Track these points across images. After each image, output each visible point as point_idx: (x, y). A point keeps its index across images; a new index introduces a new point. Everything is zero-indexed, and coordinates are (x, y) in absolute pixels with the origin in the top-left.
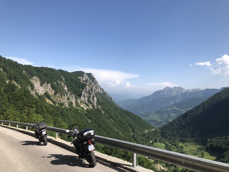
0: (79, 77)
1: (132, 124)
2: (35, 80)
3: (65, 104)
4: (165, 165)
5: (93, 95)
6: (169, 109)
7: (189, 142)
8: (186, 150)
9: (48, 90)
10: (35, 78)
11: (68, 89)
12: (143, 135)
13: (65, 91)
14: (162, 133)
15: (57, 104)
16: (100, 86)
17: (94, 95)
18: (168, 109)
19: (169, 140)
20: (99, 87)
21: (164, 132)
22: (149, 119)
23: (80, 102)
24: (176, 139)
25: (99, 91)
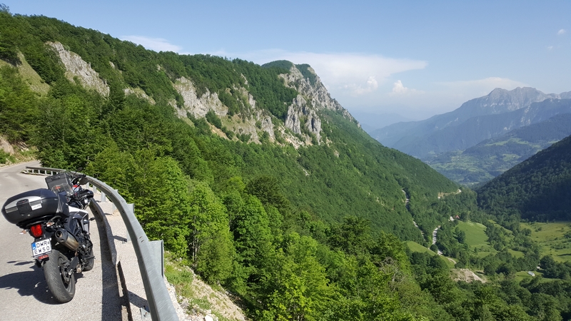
0: (279, 74)
1: (404, 179)
2: (184, 84)
3: (251, 137)
4: (482, 271)
5: (313, 115)
6: (501, 143)
7: (545, 220)
8: (536, 239)
9: (214, 108)
10: (183, 80)
11: (257, 104)
12: (432, 205)
13: (250, 108)
14: (479, 200)
15: (235, 137)
16: (328, 95)
17: (316, 115)
18: (497, 144)
19: (497, 215)
20: (327, 97)
21: (484, 198)
22: (449, 167)
23: (285, 131)
24: (514, 212)
25: (326, 106)
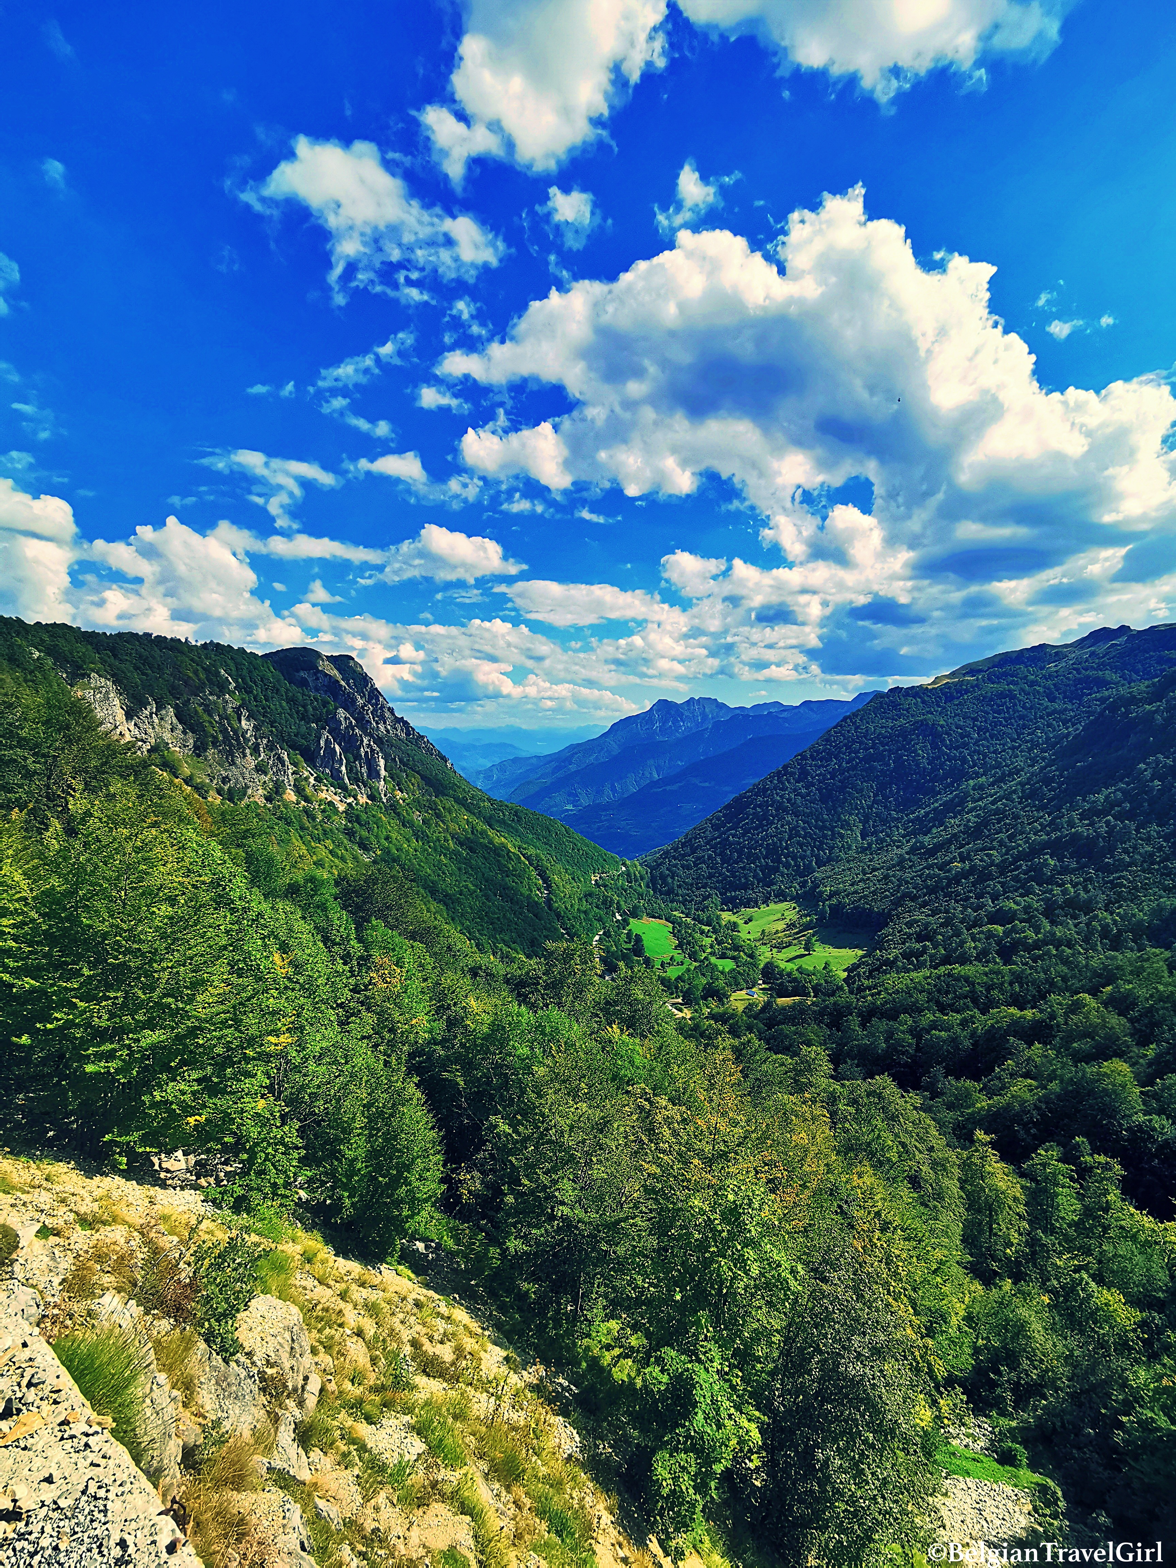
0: (298, 671)
2: (97, 689)
3: (250, 791)
5: (369, 745)
7: (756, 903)
9: (167, 736)
10: (96, 680)
11: (256, 728)
13: (243, 736)
17: (375, 747)
19: (683, 903)
20: (387, 714)
23: (315, 779)
24: (710, 896)
25: (388, 731)
